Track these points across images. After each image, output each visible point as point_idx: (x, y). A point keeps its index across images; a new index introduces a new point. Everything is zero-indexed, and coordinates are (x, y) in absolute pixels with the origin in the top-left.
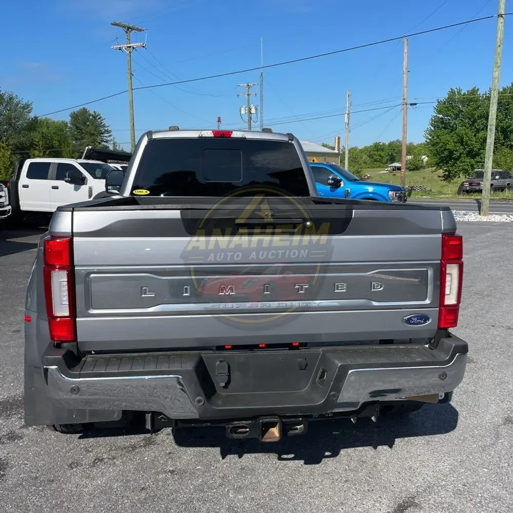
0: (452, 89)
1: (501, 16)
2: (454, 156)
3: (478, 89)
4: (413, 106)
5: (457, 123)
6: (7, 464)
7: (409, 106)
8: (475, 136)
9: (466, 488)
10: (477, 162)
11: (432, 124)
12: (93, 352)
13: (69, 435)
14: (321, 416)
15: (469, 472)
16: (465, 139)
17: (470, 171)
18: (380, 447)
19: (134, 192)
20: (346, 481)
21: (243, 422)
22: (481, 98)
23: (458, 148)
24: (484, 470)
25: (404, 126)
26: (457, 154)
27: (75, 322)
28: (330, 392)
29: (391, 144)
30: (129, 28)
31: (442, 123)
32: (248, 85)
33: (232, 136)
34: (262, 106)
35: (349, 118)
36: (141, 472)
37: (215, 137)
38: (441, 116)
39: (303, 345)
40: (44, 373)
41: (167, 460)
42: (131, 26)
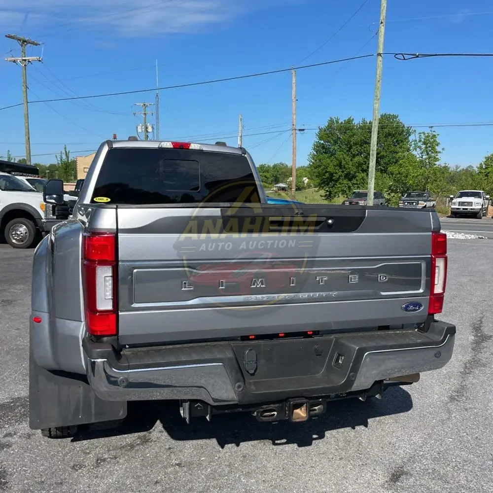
0: (331, 118)
1: (379, 54)
2: (334, 178)
3: (353, 120)
4: (301, 132)
5: (336, 148)
6: (5, 472)
7: (297, 132)
8: (351, 160)
9: (441, 455)
10: (354, 184)
11: (314, 149)
12: (127, 346)
13: (59, 440)
14: (337, 396)
15: (438, 442)
16: (343, 163)
17: (347, 192)
18: (357, 428)
19: (95, 199)
20: (341, 459)
21: (272, 405)
22: (355, 127)
23: (337, 171)
24: (450, 439)
25: (293, 150)
26: (336, 176)
27: (118, 316)
28: (350, 373)
29: (275, 166)
30: (24, 41)
31: (323, 148)
32: (145, 105)
33: (190, 148)
34: (158, 126)
35: (241, 140)
36: (149, 468)
37: (174, 148)
38: (322, 142)
39: (316, 333)
40: (92, 367)
41: (169, 455)
42: (27, 39)
